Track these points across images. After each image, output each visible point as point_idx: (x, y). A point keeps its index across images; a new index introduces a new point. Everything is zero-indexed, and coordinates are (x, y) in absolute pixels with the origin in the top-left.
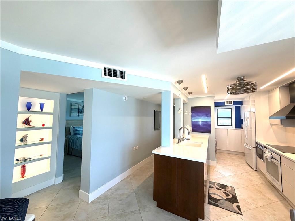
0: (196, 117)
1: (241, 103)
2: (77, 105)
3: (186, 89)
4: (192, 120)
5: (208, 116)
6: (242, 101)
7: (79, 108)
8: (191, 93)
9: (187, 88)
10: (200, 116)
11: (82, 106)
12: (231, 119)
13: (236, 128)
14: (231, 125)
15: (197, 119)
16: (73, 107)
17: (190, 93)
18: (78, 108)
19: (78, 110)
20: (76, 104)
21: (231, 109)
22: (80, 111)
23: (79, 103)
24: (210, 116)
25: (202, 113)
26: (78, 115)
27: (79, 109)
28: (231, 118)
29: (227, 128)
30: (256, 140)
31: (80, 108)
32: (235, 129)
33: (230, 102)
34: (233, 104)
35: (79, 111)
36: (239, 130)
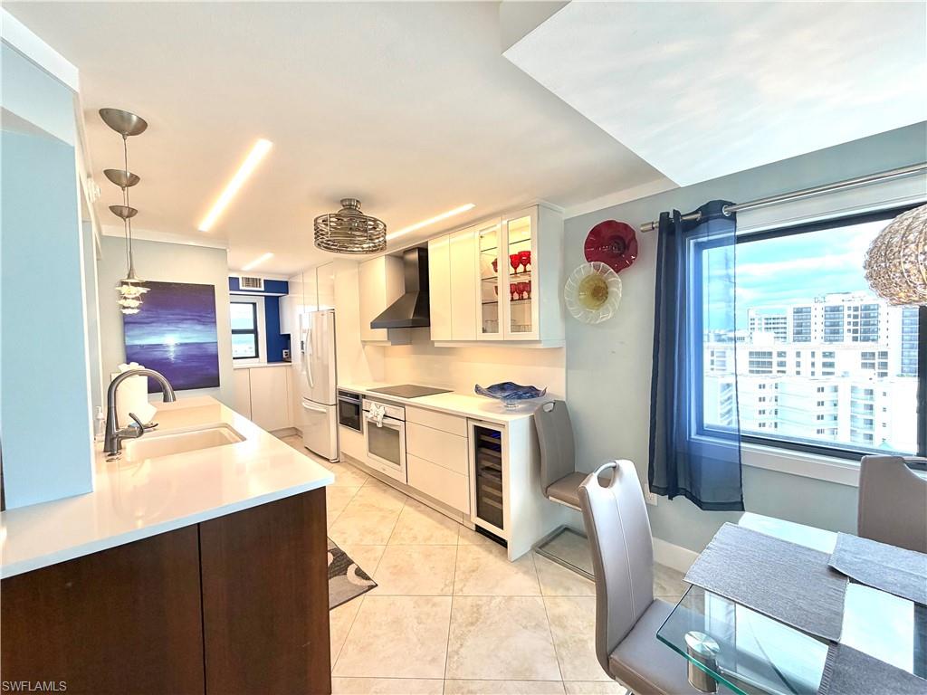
0: (148, 329)
1: (283, 287)
3: (124, 181)
4: (130, 342)
5: (204, 323)
6: (287, 282)
8: (132, 212)
9: (134, 180)
10: (169, 322)
12: (253, 335)
13: (269, 361)
14: (254, 355)
15: (155, 334)
17: (125, 212)
21: (254, 304)
24: (215, 322)
25: (178, 311)
28: (255, 331)
29: (249, 366)
30: (336, 384)
32: (266, 364)
33: (255, 282)
34: (263, 289)
36: (279, 368)
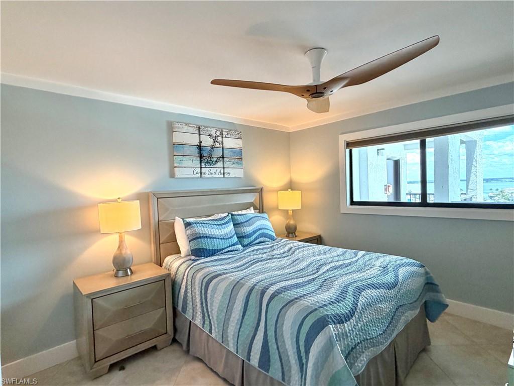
2: (191, 130)
7: (200, 142)
11: (210, 135)
16: (177, 138)
18: (197, 143)
19: (197, 151)
20: (187, 124)
22: (205, 154)
23: (200, 124)
26: (198, 170)
27: (200, 147)
31: (203, 144)
35: (201, 157)
